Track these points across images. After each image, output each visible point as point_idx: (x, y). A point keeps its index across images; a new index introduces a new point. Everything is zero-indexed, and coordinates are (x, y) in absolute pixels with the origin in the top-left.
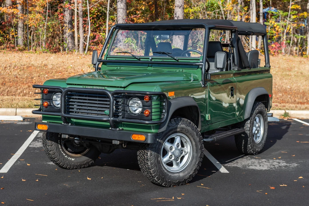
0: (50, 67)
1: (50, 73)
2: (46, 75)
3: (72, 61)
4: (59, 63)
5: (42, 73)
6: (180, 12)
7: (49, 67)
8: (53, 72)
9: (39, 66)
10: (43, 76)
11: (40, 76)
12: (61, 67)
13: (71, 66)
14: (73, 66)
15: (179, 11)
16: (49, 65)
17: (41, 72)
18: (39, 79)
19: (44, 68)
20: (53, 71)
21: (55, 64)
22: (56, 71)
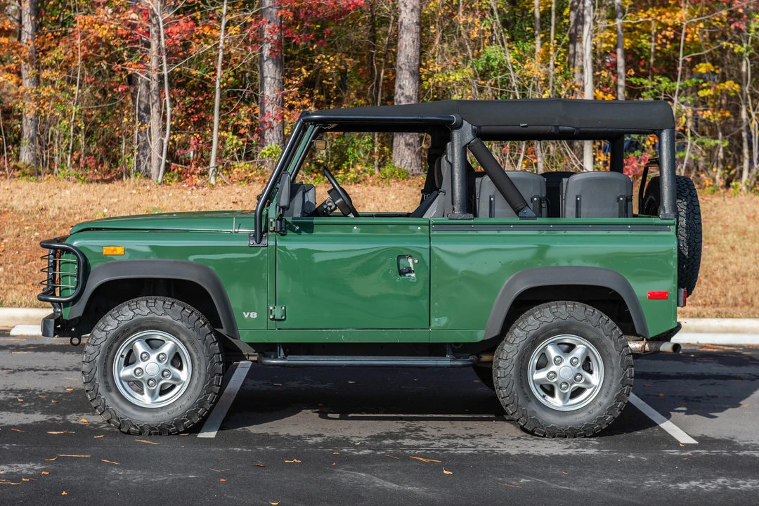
0: (52, 212)
1: (49, 227)
2: (37, 234)
3: (112, 200)
4: (77, 203)
5: (27, 228)
6: (409, 82)
7: (50, 213)
8: (55, 226)
9: (26, 211)
10: (27, 234)
11: (21, 236)
12: (80, 214)
13: (105, 211)
14: (110, 211)
15: (406, 79)
16: (51, 210)
17: (27, 225)
18: (16, 241)
19: (38, 216)
20: (57, 223)
21: (68, 207)
22: (63, 223)
